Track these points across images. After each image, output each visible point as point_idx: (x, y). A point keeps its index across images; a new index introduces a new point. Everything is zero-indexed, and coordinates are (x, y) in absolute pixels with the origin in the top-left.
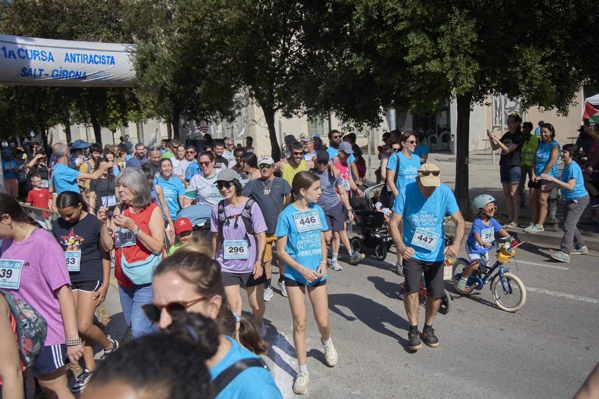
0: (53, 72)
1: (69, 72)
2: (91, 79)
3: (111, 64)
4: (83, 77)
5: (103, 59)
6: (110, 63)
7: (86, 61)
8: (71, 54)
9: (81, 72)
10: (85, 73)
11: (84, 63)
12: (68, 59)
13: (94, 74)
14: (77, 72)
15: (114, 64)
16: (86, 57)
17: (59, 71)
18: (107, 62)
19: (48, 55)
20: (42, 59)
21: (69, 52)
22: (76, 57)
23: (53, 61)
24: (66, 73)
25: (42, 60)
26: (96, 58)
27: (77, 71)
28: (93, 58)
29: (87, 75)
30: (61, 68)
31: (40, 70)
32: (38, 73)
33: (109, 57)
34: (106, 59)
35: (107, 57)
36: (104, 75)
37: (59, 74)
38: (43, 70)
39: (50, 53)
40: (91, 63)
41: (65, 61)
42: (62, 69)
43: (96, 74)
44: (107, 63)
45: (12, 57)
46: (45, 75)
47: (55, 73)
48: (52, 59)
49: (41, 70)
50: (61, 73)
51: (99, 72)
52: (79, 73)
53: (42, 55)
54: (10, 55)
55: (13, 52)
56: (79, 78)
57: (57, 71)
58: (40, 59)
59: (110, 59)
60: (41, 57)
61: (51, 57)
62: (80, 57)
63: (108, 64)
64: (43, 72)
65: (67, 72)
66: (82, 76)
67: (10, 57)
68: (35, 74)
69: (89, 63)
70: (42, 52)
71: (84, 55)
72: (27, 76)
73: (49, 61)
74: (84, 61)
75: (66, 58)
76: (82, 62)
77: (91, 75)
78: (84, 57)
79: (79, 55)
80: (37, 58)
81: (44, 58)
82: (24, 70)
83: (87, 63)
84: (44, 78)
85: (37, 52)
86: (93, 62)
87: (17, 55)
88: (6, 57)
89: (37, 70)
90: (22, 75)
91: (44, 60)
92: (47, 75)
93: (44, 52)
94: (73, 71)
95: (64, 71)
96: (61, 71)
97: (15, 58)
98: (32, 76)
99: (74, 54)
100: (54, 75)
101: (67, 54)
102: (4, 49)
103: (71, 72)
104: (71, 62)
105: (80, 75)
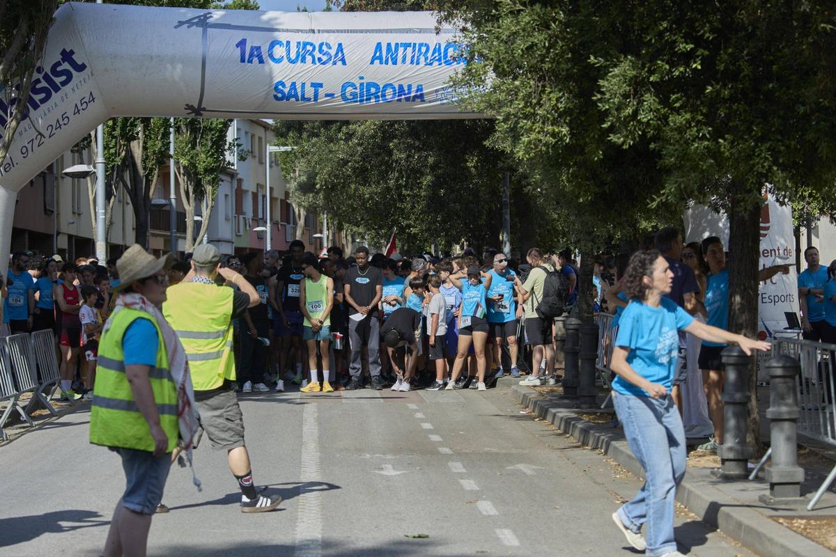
0: (344, 87)
1: (381, 86)
2: (439, 103)
4: (415, 97)
7: (422, 59)
8: (389, 45)
9: (410, 86)
10: (420, 89)
11: (418, 63)
12: (380, 58)
13: (443, 89)
14: (401, 87)
16: (424, 49)
17: (358, 85)
19: (333, 52)
20: (320, 59)
21: (385, 39)
22: (401, 50)
23: (344, 63)
24: (373, 90)
25: (318, 64)
26: (451, 49)
27: (401, 83)
28: (442, 50)
29: (424, 92)
30: (362, 78)
31: (313, 85)
32: (309, 92)
37: (358, 91)
38: (321, 85)
39: (340, 45)
40: (437, 63)
41: (372, 63)
42: (365, 81)
43: (447, 87)
45: (256, 60)
46: (327, 95)
47: (350, 90)
48: (343, 59)
49: (317, 86)
50: (362, 89)
52: (406, 88)
53: (321, 51)
54: (251, 55)
55: (258, 48)
56: (406, 99)
57: (353, 85)
58: (313, 62)
60: (317, 55)
61: (340, 55)
62: (410, 50)
64: (320, 89)
65: (376, 86)
66: (413, 94)
67: (250, 61)
68: (303, 95)
69: (431, 64)
70: (321, 45)
71: (421, 45)
72: (288, 100)
73: (335, 63)
74: (418, 60)
75: (375, 54)
76: (412, 62)
77: (437, 91)
78: (420, 49)
79: (406, 46)
80: (309, 58)
81: (325, 58)
82: (280, 87)
83: (426, 65)
84: (323, 103)
85: (311, 44)
86: (439, 60)
87: (265, 56)
88: (243, 60)
89: (308, 86)
90: (276, 98)
91: (323, 64)
92: (332, 95)
93: (327, 44)
94: (391, 85)
95: (370, 85)
96: (362, 84)
97: (261, 61)
98: (297, 100)
99: (397, 44)
100: (348, 95)
101: (379, 46)
102: (242, 44)
103: (386, 86)
104: (387, 63)
105: (409, 93)
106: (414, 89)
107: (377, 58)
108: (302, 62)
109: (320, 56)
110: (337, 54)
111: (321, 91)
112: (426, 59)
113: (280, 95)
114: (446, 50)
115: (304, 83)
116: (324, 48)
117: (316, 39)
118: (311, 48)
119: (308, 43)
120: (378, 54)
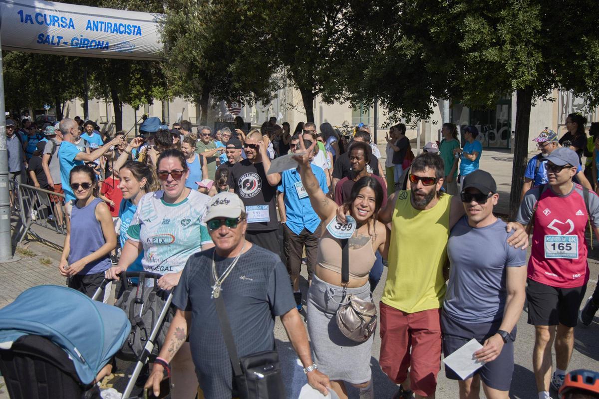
0: (73, 40)
1: (90, 41)
2: (114, 50)
3: (137, 35)
5: (128, 29)
6: (135, 33)
7: (109, 30)
8: (94, 21)
9: (103, 42)
10: (107, 44)
11: (107, 32)
12: (90, 27)
13: (117, 45)
14: (99, 42)
15: (140, 35)
16: (110, 26)
17: (80, 39)
18: (132, 32)
19: (68, 22)
20: (62, 25)
21: (92, 19)
22: (100, 24)
23: (74, 28)
24: (86, 42)
25: (61, 27)
26: (121, 27)
27: (100, 40)
28: (118, 27)
29: (109, 45)
30: (82, 36)
31: (58, 37)
32: (56, 40)
33: (135, 27)
34: (132, 29)
35: (133, 26)
36: (128, 46)
37: (79, 42)
38: (62, 38)
39: (71, 19)
40: (115, 32)
41: (87, 29)
42: (83, 38)
43: (119, 44)
44: (132, 34)
45: (29, 21)
46: (64, 43)
47: (75, 41)
48: (73, 26)
50: (81, 41)
51: (124, 43)
52: (101, 43)
53: (62, 21)
54: (27, 19)
55: (30, 16)
56: (101, 48)
57: (77, 39)
58: (59, 26)
59: (136, 29)
60: (61, 23)
61: (71, 24)
62: (103, 25)
63: (134, 34)
64: (61, 40)
65: (88, 40)
66: (104, 46)
67: (26, 22)
68: (52, 41)
69: (113, 33)
70: (62, 18)
71: (108, 23)
72: (44, 43)
73: (69, 28)
74: (108, 30)
75: (88, 25)
76: (105, 31)
77: (115, 45)
78: (108, 25)
79: (102, 23)
80: (56, 24)
81: (64, 25)
82: (41, 37)
83: (111, 33)
84: (62, 46)
85: (57, 17)
86: (117, 31)
87: (34, 20)
88: (22, 21)
89: (55, 37)
90: (38, 42)
91: (64, 27)
92: (66, 43)
93: (65, 19)
94: (95, 40)
95: (85, 40)
96: (81, 39)
97: (32, 22)
98: (49, 44)
99: (97, 22)
100: (74, 43)
101: (89, 21)
102: (21, 12)
103: (92, 41)
104: (93, 30)
105: (103, 45)
106: (105, 44)
107: (89, 27)
108: (53, 25)
109: (62, 23)
110: (70, 23)
111: (62, 41)
112: (111, 30)
113: (40, 41)
114: (119, 27)
115: (54, 36)
116: (63, 19)
117: (60, 15)
118: (57, 19)
119: (55, 16)
120: (89, 25)
